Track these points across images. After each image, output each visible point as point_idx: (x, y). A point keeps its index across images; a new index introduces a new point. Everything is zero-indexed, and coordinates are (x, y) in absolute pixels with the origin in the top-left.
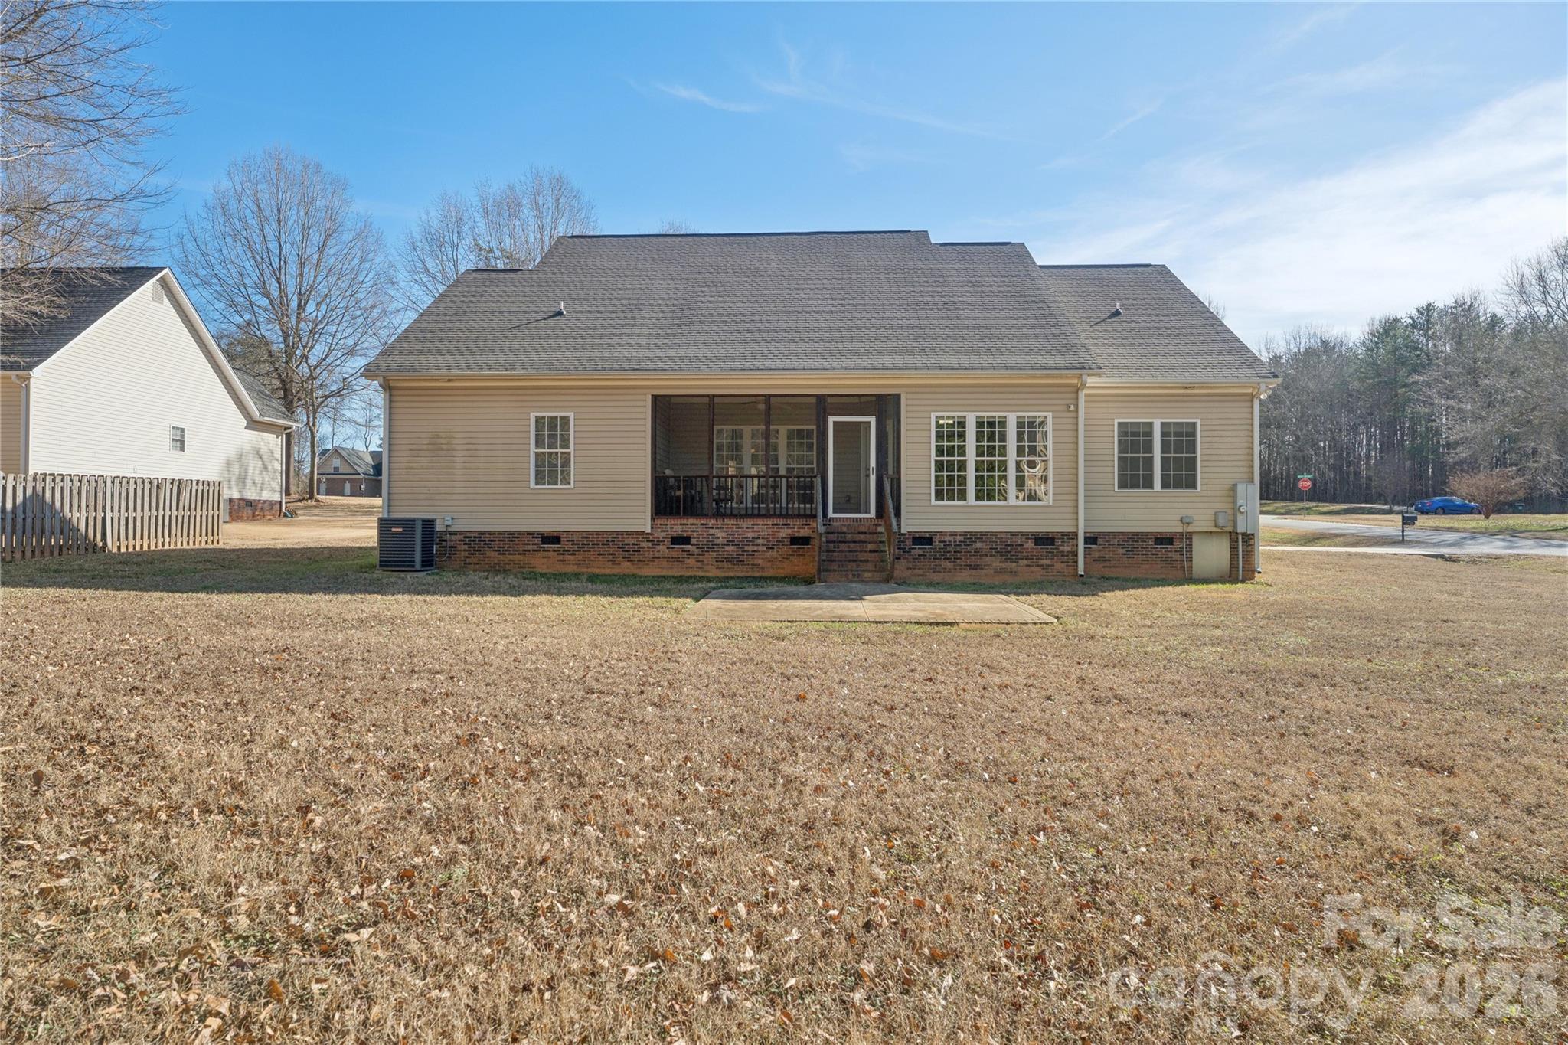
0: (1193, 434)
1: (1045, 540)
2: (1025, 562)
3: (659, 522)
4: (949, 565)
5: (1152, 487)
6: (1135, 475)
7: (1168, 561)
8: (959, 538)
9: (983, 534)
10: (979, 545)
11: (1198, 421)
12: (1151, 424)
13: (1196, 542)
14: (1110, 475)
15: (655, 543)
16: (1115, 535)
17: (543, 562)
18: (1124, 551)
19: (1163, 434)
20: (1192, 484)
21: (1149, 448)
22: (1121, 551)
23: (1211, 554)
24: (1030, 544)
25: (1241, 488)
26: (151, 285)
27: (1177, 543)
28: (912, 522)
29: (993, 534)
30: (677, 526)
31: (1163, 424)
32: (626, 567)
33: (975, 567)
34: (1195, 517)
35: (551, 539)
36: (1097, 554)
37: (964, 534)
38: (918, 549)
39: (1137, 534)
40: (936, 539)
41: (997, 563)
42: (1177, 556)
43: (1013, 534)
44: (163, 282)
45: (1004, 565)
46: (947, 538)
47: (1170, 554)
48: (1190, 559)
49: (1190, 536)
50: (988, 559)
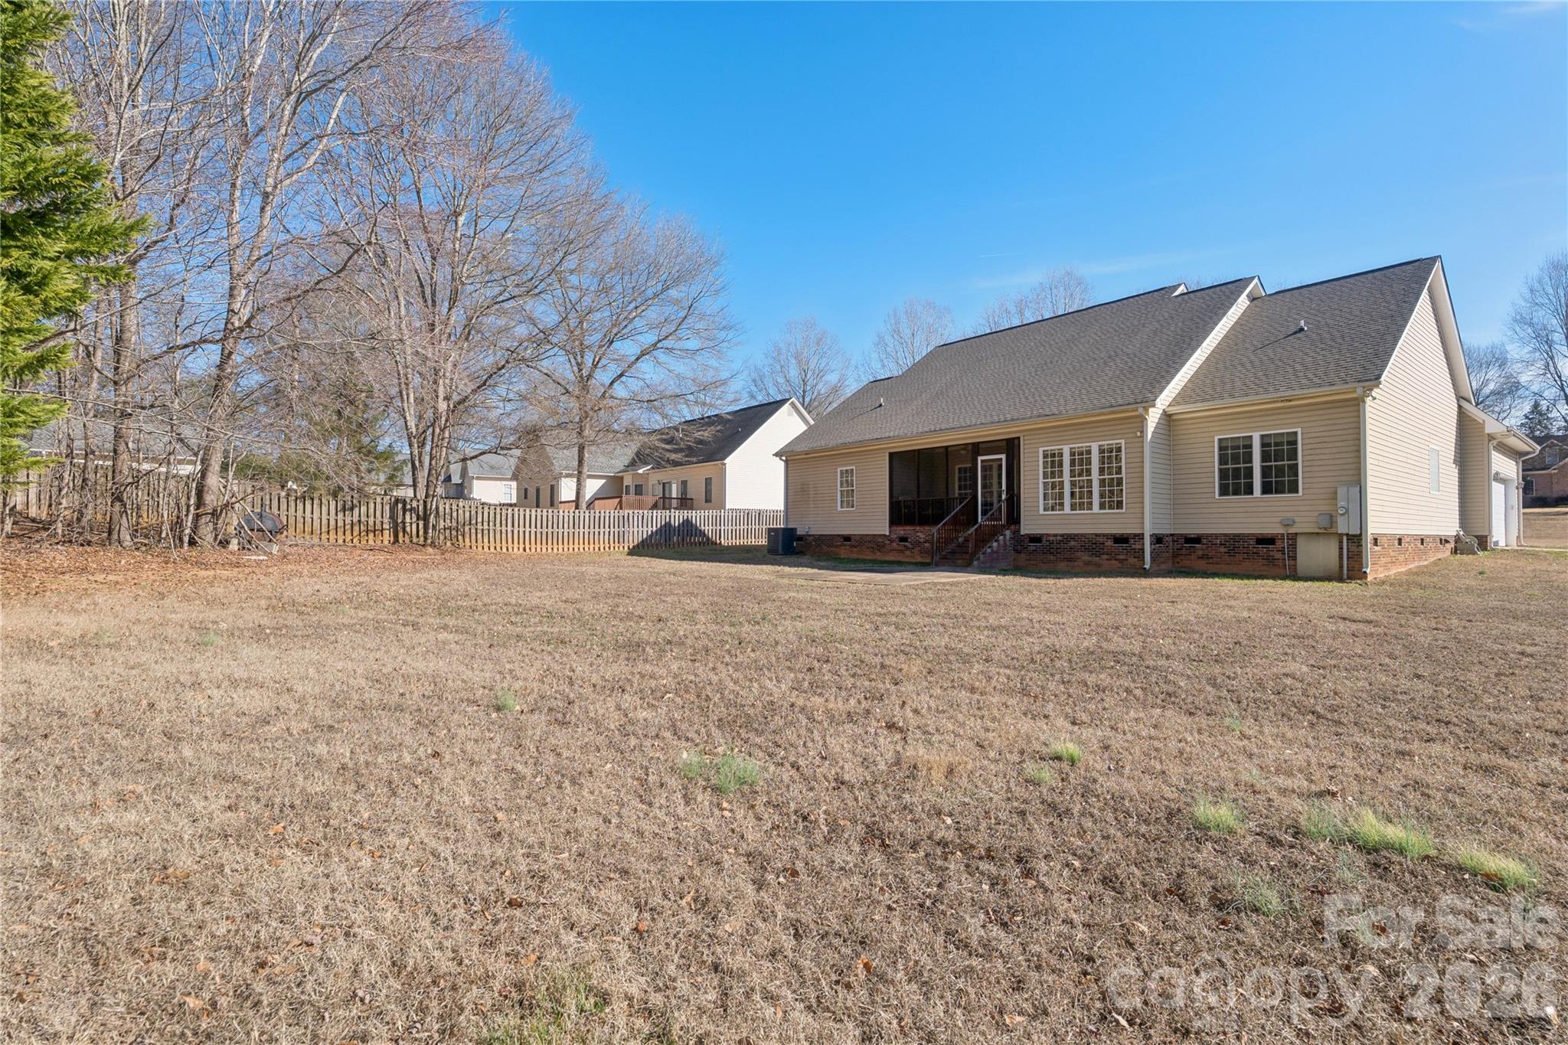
0: (1295, 443)
1: (1121, 539)
2: (1106, 557)
3: (894, 528)
4: (1052, 558)
5: (1252, 493)
6: (1234, 481)
7: (1270, 560)
8: (1059, 538)
9: (1076, 535)
10: (1073, 543)
11: (1299, 430)
12: (1251, 437)
13: (1301, 543)
14: (1211, 485)
15: (892, 541)
16: (1217, 536)
17: (843, 553)
18: (1226, 550)
19: (1263, 445)
20: (1294, 488)
21: (1249, 458)
22: (1222, 549)
23: (1319, 553)
24: (1110, 543)
25: (1341, 491)
26: (786, 407)
27: (1279, 544)
28: (1027, 528)
29: (1082, 535)
30: (901, 531)
31: (1262, 436)
32: (879, 556)
33: (1070, 560)
34: (1297, 519)
35: (847, 538)
36: (1200, 553)
37: (1062, 535)
38: (1032, 546)
39: (1238, 535)
40: (1044, 540)
41: (1086, 558)
42: (1279, 555)
43: (1097, 535)
44: (793, 404)
45: (1090, 559)
46: (1051, 538)
47: (1272, 554)
48: (1294, 558)
49: (1293, 537)
50: (1079, 554)
